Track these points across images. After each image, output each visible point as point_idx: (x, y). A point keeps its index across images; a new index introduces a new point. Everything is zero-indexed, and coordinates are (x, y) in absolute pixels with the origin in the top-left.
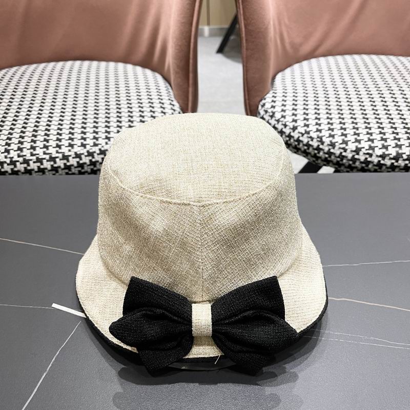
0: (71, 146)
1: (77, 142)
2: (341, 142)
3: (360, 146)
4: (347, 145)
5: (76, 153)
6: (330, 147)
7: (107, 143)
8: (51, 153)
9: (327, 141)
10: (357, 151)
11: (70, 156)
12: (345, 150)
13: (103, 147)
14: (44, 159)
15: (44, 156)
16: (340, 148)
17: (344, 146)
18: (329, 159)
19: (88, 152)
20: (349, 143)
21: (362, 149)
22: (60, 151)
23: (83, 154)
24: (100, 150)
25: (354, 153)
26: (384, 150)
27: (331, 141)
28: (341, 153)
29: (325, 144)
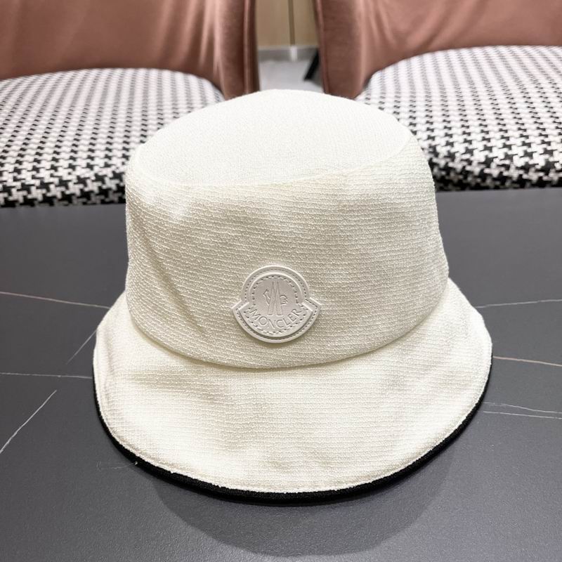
0: (72, 167)
1: (81, 162)
2: (463, 151)
3: (491, 155)
4: (472, 155)
5: (78, 178)
6: (448, 160)
7: (123, 164)
8: (43, 178)
9: (443, 151)
10: (488, 162)
11: (70, 181)
12: (470, 162)
13: (117, 168)
14: (33, 185)
15: (33, 182)
16: (462, 160)
17: (467, 156)
18: (447, 178)
19: (96, 175)
20: (475, 152)
21: (494, 160)
22: (56, 174)
23: (89, 178)
24: (114, 172)
25: (483, 166)
26: (527, 159)
27: (449, 152)
28: (464, 167)
29: (441, 156)
